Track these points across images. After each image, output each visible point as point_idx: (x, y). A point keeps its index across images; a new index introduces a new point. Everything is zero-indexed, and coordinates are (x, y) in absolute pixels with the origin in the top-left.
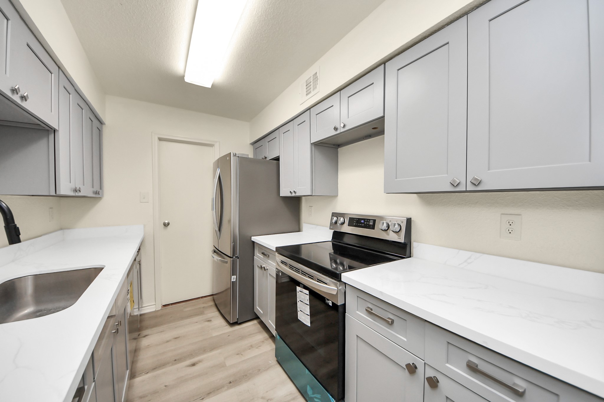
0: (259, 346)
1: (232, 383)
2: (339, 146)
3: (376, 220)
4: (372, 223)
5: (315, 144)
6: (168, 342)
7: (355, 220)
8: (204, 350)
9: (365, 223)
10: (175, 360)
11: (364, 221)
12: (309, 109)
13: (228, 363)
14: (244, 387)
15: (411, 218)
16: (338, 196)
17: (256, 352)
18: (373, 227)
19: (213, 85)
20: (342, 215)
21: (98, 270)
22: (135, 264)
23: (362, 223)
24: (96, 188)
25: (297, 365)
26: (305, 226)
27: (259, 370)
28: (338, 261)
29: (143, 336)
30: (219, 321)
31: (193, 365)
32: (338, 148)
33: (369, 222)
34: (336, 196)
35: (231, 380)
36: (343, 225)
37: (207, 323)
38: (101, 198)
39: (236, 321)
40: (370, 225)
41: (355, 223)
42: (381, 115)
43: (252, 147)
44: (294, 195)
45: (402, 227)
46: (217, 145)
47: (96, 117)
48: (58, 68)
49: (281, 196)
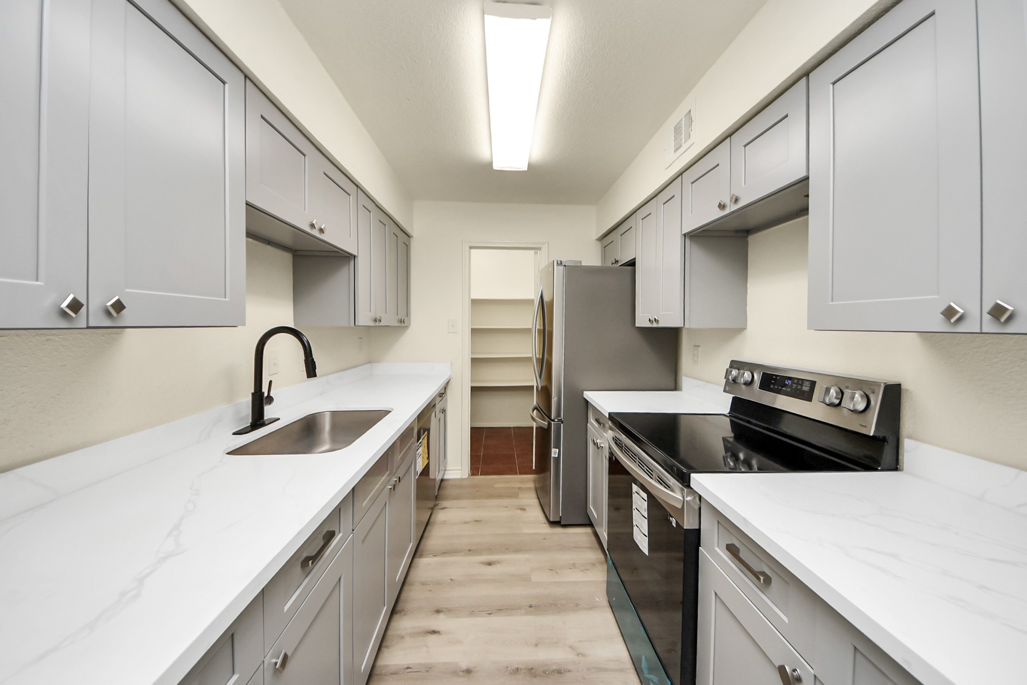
0: (587, 570)
1: (535, 607)
2: (748, 232)
3: (815, 382)
4: (808, 388)
5: (691, 234)
6: (466, 523)
7: (774, 379)
8: (508, 548)
9: (794, 387)
10: (470, 550)
11: (793, 383)
12: (680, 174)
13: (535, 577)
14: (548, 620)
15: (899, 385)
16: (746, 328)
17: (577, 576)
18: (807, 396)
19: (529, 165)
20: (752, 367)
21: (387, 412)
22: (434, 412)
23: (787, 386)
24: (402, 315)
25: (631, 618)
26: (685, 382)
27: (577, 605)
28: (742, 456)
29: (440, 507)
30: (536, 514)
31: (490, 564)
32: (747, 237)
33: (802, 385)
34: (741, 329)
35: (533, 603)
36: (752, 384)
37: (519, 512)
38: (407, 327)
39: (558, 519)
40: (804, 392)
41: (773, 384)
42: (803, 174)
43: (599, 244)
44: (655, 325)
45: (872, 403)
46: (545, 248)
47: (401, 230)
48: (356, 187)
49: (636, 326)
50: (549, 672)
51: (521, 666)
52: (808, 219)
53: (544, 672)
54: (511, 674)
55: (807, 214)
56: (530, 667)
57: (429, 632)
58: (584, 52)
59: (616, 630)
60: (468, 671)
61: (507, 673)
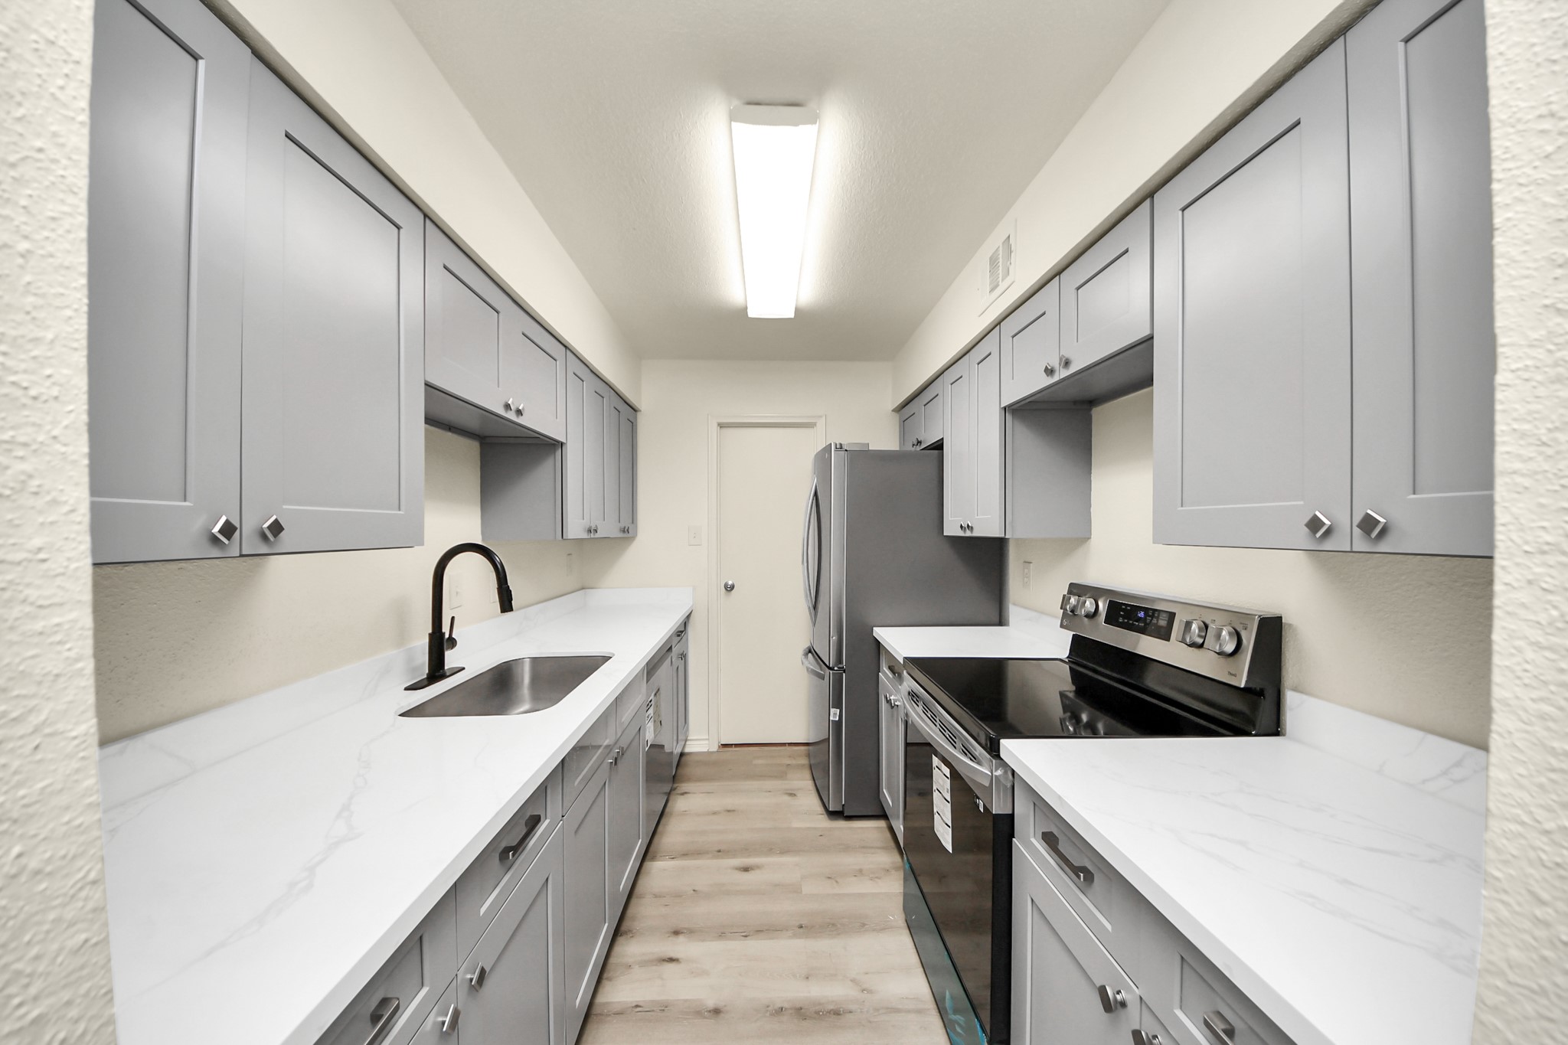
0: (877, 878)
1: (806, 928)
2: (1092, 402)
3: (1174, 614)
4: (1166, 622)
5: (1013, 407)
6: (714, 813)
7: (1123, 610)
8: (770, 849)
9: (1148, 621)
10: (719, 851)
11: (1146, 614)
12: (998, 323)
13: (807, 888)
14: (824, 945)
15: (1281, 617)
16: (1089, 538)
17: (865, 887)
18: (1165, 634)
19: (797, 311)
20: (1096, 593)
21: (606, 659)
22: (670, 658)
23: (1139, 620)
24: (626, 522)
25: (933, 943)
26: (1013, 612)
27: (864, 925)
28: (1084, 717)
29: (679, 792)
30: (809, 801)
31: (746, 869)
32: (1090, 410)
33: (1158, 618)
34: (1085, 538)
35: (804, 922)
36: (1096, 618)
37: (787, 798)
38: (633, 538)
39: (839, 809)
40: (1161, 627)
41: (1121, 616)
42: (1146, 332)
43: (896, 417)
44: (968, 534)
45: (1245, 641)
46: (821, 423)
47: (626, 402)
48: (564, 349)
49: (945, 534)
50: (823, 1012)
51: (786, 1005)
52: (1152, 391)
53: (817, 1013)
54: (771, 1015)
55: (1152, 385)
56: (798, 1006)
57: (664, 960)
58: (863, 163)
59: (914, 959)
60: (717, 1011)
61: (768, 1014)
